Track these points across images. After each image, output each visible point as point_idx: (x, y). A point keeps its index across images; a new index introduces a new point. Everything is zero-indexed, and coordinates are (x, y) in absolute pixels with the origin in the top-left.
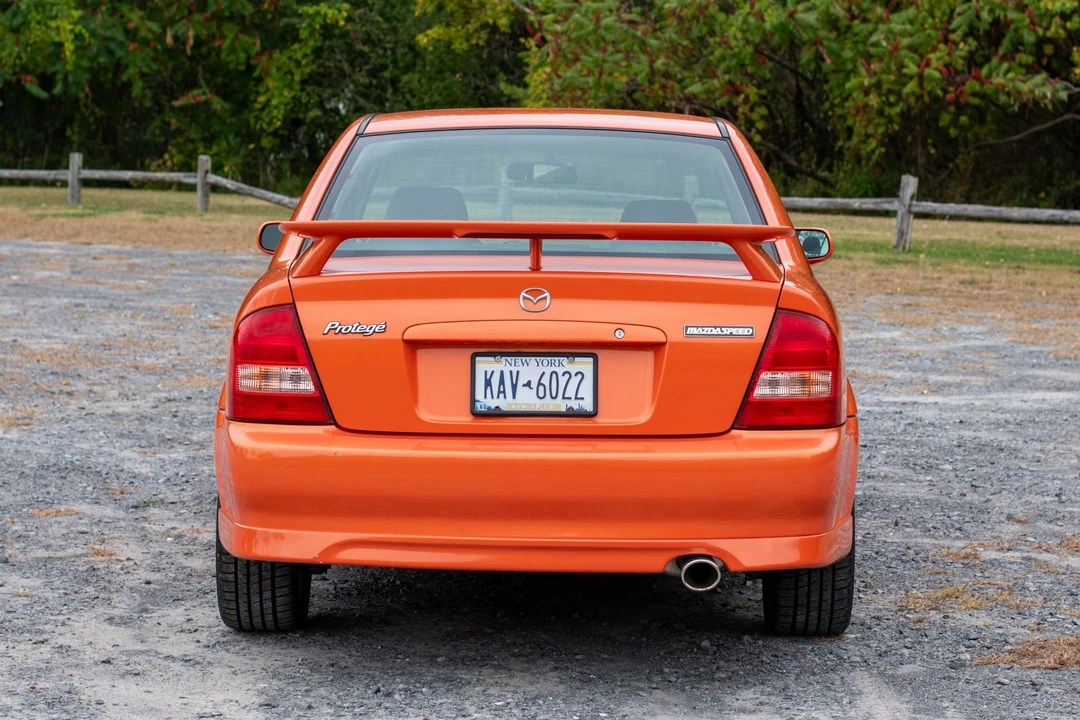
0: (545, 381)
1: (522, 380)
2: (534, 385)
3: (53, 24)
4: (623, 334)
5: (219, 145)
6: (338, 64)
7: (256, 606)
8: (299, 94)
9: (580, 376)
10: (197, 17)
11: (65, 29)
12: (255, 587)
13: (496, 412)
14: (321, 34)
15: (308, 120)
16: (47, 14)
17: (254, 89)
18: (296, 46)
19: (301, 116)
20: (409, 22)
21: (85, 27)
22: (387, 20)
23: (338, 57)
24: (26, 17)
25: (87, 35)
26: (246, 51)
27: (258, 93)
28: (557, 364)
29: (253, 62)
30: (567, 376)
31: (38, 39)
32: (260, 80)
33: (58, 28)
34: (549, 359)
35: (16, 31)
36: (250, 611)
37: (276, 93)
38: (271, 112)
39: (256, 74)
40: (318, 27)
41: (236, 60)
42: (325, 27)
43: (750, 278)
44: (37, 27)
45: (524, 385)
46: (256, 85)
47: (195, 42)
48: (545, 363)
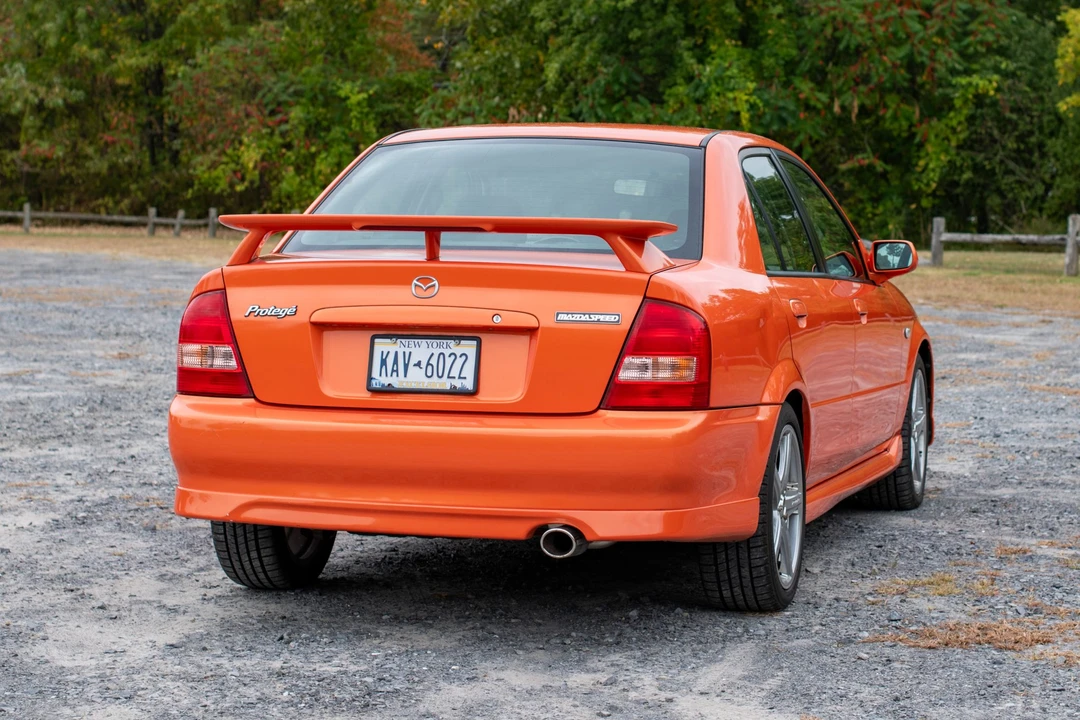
0: (434, 361)
1: (414, 361)
2: (423, 365)
3: (731, 95)
4: (500, 319)
5: (884, 205)
6: (989, 130)
7: (247, 565)
8: (955, 158)
9: (464, 358)
10: (862, 88)
11: (741, 99)
12: (242, 547)
13: (388, 389)
14: (973, 103)
15: (962, 182)
16: (726, 86)
17: (916, 154)
18: (952, 114)
19: (956, 178)
20: (1054, 91)
21: (759, 97)
22: (1035, 89)
23: (990, 124)
24: (706, 89)
25: (761, 105)
26: (908, 119)
27: (919, 158)
28: (445, 346)
29: (914, 129)
30: (453, 357)
31: (717, 109)
32: (921, 146)
33: (735, 99)
34: (438, 341)
35: (698, 102)
36: (243, 568)
37: (934, 156)
38: (928, 175)
39: (917, 140)
40: (970, 96)
41: (897, 127)
42: (977, 96)
43: (623, 269)
44: (717, 98)
45: (415, 365)
46: (918, 150)
47: (860, 111)
48: (435, 345)
